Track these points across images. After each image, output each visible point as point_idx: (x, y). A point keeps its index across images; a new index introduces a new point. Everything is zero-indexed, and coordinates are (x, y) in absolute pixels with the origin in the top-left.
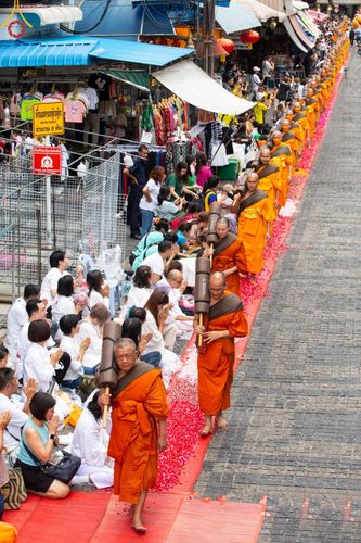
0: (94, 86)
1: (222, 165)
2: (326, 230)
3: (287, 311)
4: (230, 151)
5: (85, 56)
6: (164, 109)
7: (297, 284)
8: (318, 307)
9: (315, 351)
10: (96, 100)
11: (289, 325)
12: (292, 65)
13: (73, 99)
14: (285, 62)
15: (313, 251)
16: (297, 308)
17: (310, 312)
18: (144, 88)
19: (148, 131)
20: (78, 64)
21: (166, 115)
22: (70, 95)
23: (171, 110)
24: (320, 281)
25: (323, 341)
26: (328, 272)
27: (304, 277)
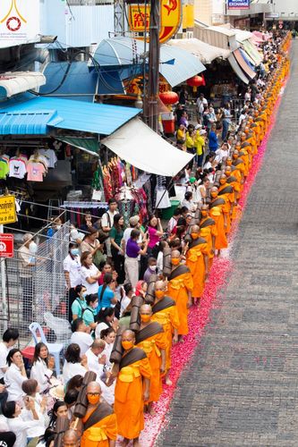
0: (53, 148)
1: (165, 207)
2: (248, 278)
3: (206, 371)
4: (172, 194)
5: (44, 127)
6: (113, 167)
7: (217, 340)
8: (232, 366)
9: (224, 416)
10: (55, 160)
11: (205, 386)
12: (236, 93)
13: (34, 161)
14: (229, 91)
15: (235, 302)
16: (214, 367)
17: (225, 372)
18: (94, 153)
19: (98, 189)
20: (38, 133)
21: (115, 173)
22: (32, 158)
23: (119, 167)
24: (237, 336)
25: (232, 404)
26: (245, 326)
27: (224, 331)
